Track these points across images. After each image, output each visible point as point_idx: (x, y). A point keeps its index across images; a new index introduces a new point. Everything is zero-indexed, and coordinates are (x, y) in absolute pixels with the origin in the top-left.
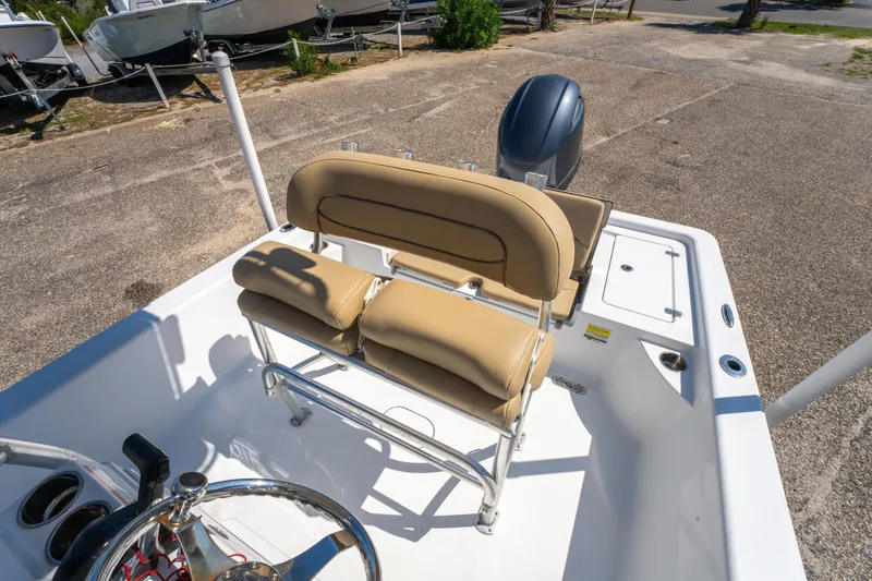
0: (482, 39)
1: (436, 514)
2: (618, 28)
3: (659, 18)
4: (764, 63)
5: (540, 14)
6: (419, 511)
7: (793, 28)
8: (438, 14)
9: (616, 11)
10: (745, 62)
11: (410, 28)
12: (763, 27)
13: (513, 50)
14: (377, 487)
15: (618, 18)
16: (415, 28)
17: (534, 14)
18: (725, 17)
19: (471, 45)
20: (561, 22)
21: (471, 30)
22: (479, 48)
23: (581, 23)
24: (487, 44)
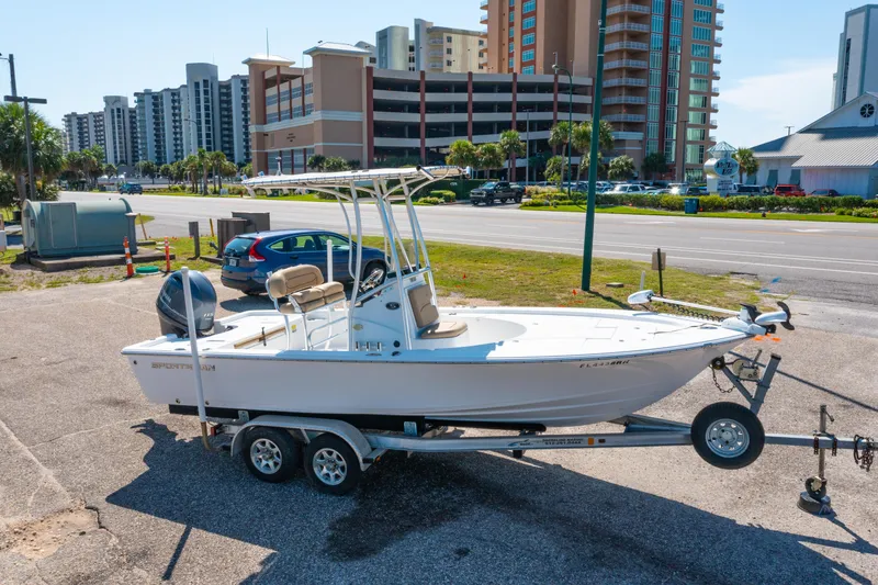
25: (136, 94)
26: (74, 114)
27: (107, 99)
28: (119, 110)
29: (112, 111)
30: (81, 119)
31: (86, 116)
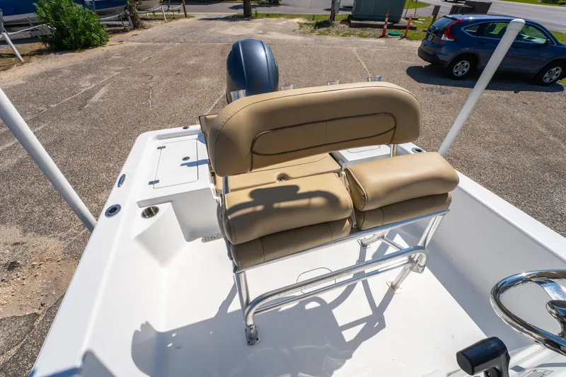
0: (96, 39)
1: (377, 306)
2: (185, 23)
3: (204, 15)
4: (271, 33)
5: (129, 18)
6: (370, 313)
7: (268, 15)
8: (43, 23)
9: (176, 13)
10: (262, 34)
11: (19, 37)
12: (257, 16)
13: (126, 44)
14: (340, 324)
15: (180, 17)
16: (24, 36)
17: (125, 19)
18: (235, 13)
19: (88, 45)
20: (145, 23)
21: (83, 33)
22: (96, 46)
23: (159, 22)
24: (102, 42)
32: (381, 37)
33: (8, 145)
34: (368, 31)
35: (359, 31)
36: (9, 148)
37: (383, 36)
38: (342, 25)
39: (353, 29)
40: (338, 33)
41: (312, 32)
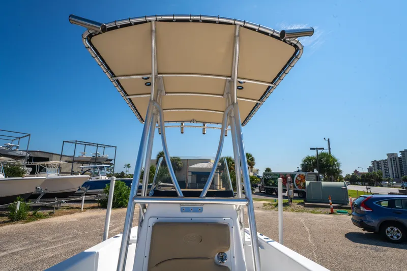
11: (88, 199)
19: (121, 206)
21: (121, 199)
22: (125, 207)
25: (400, 152)
26: (375, 161)
27: (388, 155)
28: (393, 158)
29: (391, 159)
30: (378, 162)
31: (380, 161)
32: (330, 214)
33: (53, 247)
34: (319, 210)
35: (311, 209)
36: (53, 249)
37: (332, 213)
38: (298, 206)
39: (306, 208)
40: (293, 210)
41: (272, 208)
